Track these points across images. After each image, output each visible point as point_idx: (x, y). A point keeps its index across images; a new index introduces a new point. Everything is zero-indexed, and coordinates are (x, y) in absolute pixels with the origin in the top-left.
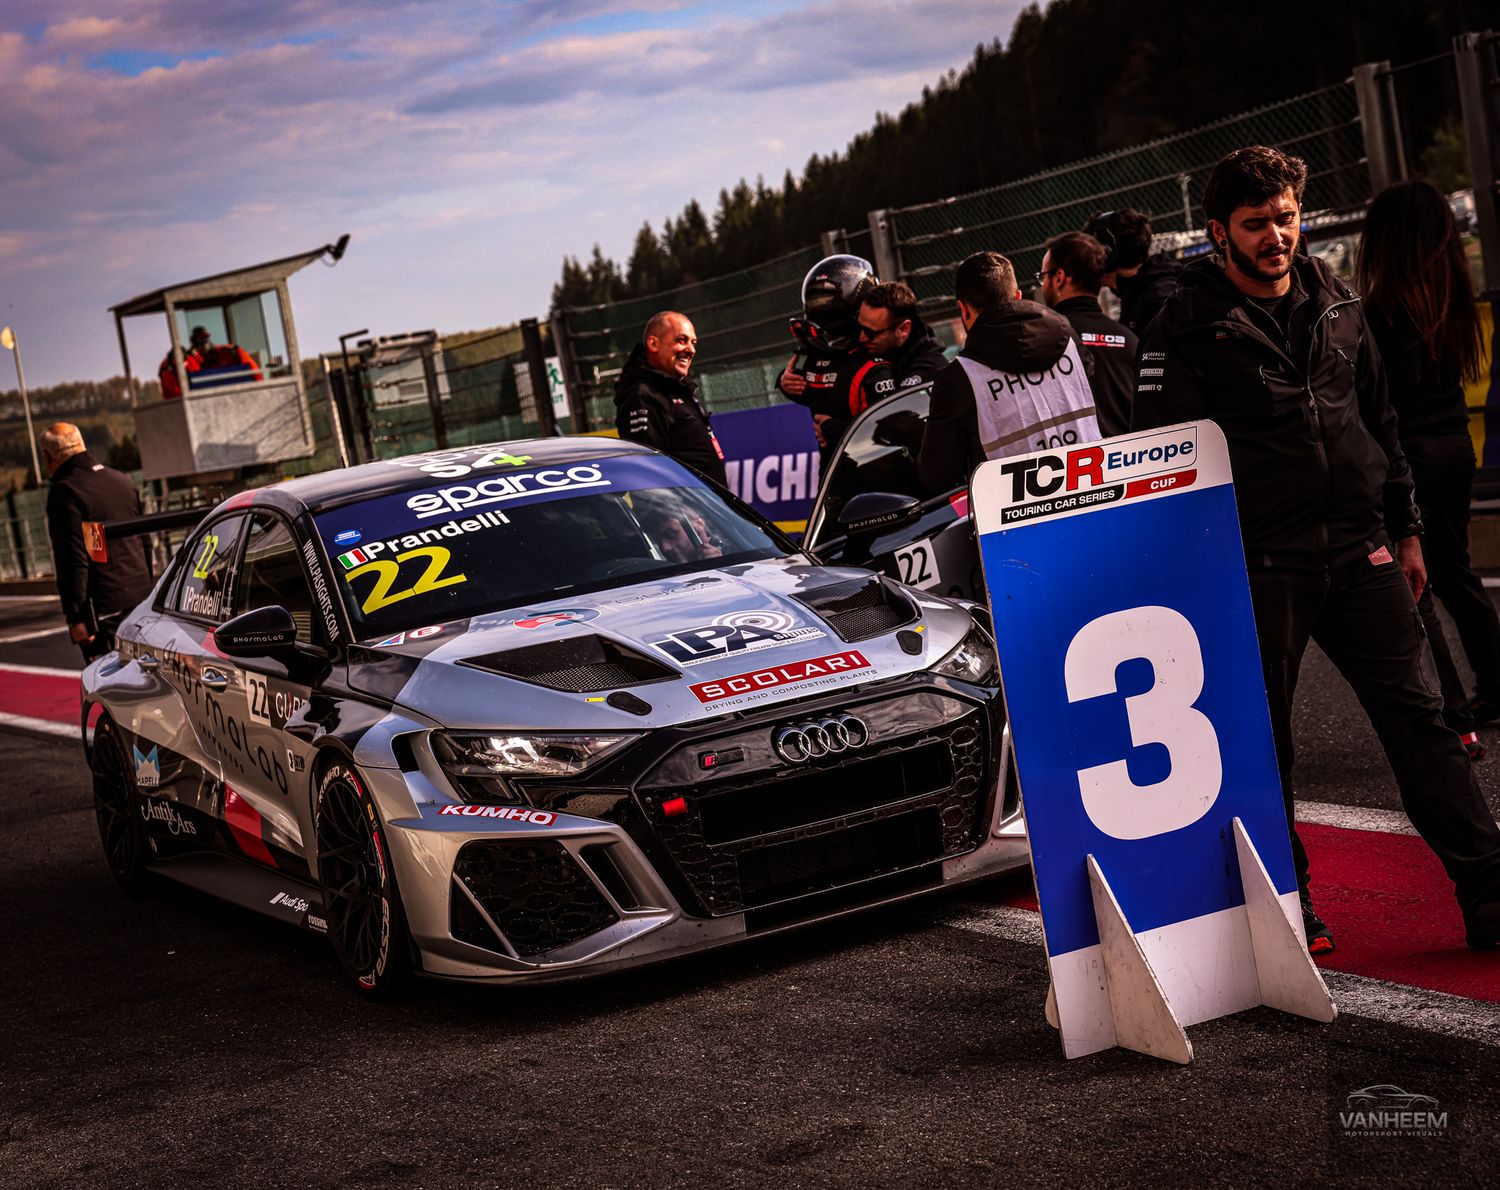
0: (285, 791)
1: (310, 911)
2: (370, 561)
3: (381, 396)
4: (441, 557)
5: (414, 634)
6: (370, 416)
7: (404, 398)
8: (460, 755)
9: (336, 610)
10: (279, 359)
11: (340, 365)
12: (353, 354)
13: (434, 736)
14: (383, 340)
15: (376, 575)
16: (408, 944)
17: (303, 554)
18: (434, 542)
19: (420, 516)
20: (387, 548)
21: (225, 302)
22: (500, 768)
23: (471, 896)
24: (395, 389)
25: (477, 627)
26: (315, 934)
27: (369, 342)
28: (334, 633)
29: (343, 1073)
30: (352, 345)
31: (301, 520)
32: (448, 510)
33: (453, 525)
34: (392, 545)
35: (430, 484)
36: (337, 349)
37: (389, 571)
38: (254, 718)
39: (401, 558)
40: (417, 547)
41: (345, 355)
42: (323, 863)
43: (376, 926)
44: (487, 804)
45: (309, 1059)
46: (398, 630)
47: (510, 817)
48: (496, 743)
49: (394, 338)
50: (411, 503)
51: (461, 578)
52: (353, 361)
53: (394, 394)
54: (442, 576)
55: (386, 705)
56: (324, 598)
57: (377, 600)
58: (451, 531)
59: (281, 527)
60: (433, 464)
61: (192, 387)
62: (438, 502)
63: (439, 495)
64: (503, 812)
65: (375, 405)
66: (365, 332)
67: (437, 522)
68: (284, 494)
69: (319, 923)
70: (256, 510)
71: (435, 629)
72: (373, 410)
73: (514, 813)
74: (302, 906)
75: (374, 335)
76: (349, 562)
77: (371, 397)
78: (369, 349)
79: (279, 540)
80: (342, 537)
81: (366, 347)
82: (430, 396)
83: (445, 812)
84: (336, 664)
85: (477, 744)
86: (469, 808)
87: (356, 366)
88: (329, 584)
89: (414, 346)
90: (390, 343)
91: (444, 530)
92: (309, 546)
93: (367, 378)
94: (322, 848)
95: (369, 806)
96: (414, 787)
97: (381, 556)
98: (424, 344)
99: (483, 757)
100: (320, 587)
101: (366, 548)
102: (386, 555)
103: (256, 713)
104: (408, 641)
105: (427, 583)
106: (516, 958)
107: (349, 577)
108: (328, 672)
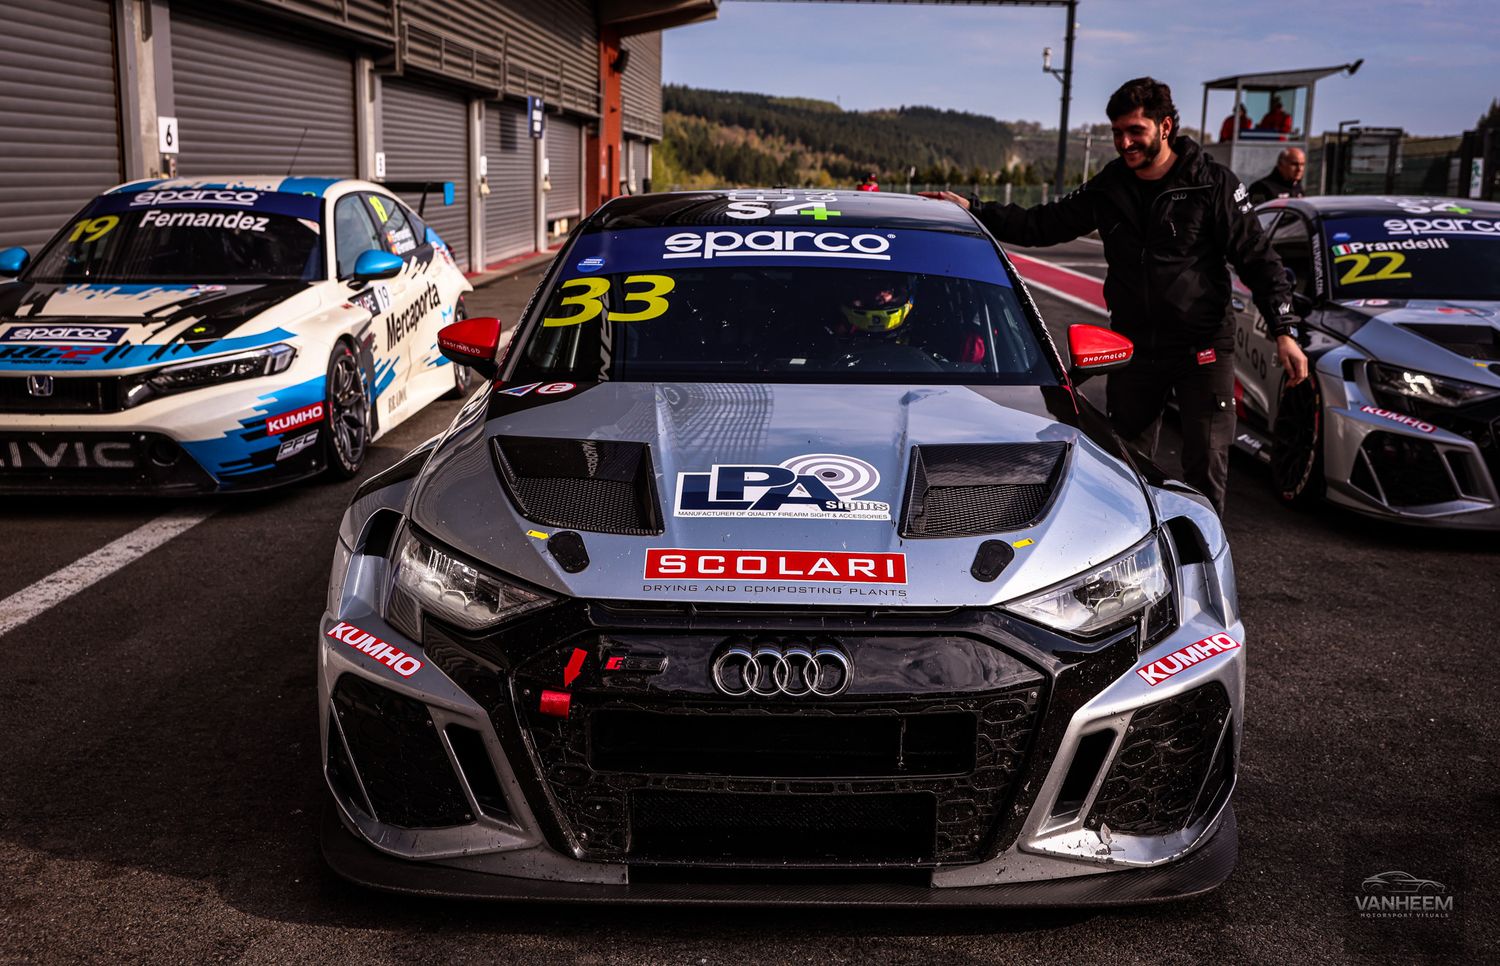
0: (1264, 377)
1: (1261, 449)
2: (1352, 253)
3: (1356, 164)
4: (1398, 260)
5: (1370, 302)
6: (1346, 176)
7: (1372, 167)
8: (1383, 379)
9: (1324, 278)
10: (1297, 131)
11: (1335, 140)
12: (1346, 134)
13: (1370, 364)
14: (1367, 129)
15: (1353, 263)
16: (1320, 480)
17: (1311, 241)
18: (1396, 250)
19: (1391, 233)
20: (1365, 249)
21: (1272, 89)
22: (1406, 391)
23: (1368, 461)
24: (1366, 161)
25: (1410, 308)
26: (1262, 462)
27: (1357, 129)
28: (1320, 291)
29: (1265, 540)
30: (1346, 129)
31: (1314, 222)
32: (1409, 232)
33: (1411, 242)
34: (1369, 247)
35: (1403, 215)
36: (1335, 129)
37: (1363, 262)
38: (1256, 331)
39: (1373, 256)
40: (1384, 251)
41: (1340, 134)
42: (1279, 423)
43: (1304, 467)
44: (1393, 411)
45: (1246, 528)
46: (1361, 298)
47: (1406, 422)
48: (1407, 377)
49: (1375, 129)
50: (1387, 224)
51: (1408, 275)
52: (1345, 139)
53: (1365, 164)
54: (1398, 271)
55: (1343, 339)
56: (1319, 270)
57: (1350, 278)
58: (1409, 245)
59: (1299, 222)
60: (1406, 203)
61: (1241, 138)
62: (1405, 226)
63: (1405, 222)
64: (1401, 418)
65: (1350, 168)
66: (1357, 122)
67: (1401, 238)
68: (1306, 204)
69: (1266, 456)
70: (1287, 210)
71: (1384, 302)
72: (1350, 173)
73: (1408, 420)
74: (1257, 445)
75: (1362, 125)
76: (1339, 252)
77: (1349, 163)
78: (1356, 134)
79: (1296, 230)
80: (1339, 235)
81: (1355, 132)
82: (1389, 169)
83: (1365, 410)
84: (1316, 309)
85: (1395, 375)
86: (1380, 411)
87: (1346, 143)
88: (1323, 261)
89: (1386, 136)
90: (1371, 132)
91: (1404, 244)
92: (1316, 238)
93: (1350, 151)
94: (1281, 413)
95: (1318, 396)
96: (1350, 391)
97: (1360, 252)
98: (1394, 137)
99: (1396, 384)
100: (1318, 263)
101: (1352, 245)
102: (1364, 252)
103: (1258, 328)
104: (1365, 305)
105: (1385, 274)
106: (1386, 504)
107: (1337, 260)
108: (1309, 314)
